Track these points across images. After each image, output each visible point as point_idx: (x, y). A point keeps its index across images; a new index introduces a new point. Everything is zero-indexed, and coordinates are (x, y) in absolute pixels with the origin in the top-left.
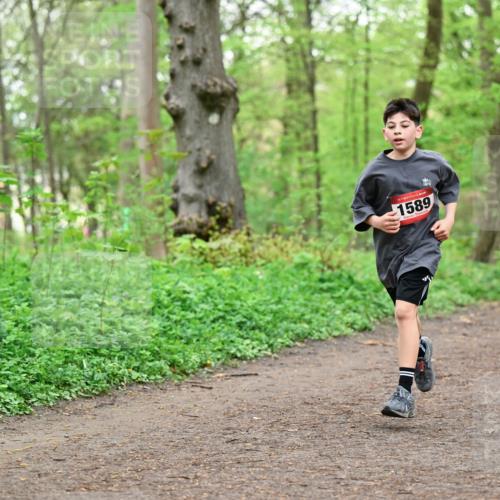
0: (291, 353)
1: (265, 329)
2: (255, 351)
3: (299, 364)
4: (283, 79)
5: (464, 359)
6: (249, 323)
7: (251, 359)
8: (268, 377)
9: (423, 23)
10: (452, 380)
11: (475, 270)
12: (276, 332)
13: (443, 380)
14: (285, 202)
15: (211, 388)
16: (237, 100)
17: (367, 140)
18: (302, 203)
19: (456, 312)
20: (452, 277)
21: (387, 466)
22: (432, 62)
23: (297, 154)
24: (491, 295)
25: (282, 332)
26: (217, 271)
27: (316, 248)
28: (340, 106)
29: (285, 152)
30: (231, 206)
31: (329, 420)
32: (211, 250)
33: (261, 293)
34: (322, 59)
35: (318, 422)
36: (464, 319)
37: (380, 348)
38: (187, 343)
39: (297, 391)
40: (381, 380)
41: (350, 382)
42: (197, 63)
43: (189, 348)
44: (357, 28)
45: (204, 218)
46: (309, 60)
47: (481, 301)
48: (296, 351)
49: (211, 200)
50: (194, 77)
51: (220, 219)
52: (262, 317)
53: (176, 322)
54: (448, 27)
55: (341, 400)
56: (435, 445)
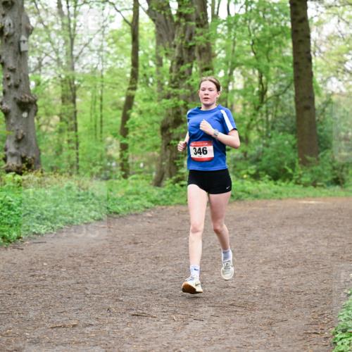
0: (63, 232)
1: (50, 219)
2: (45, 231)
4: (60, 95)
5: (148, 234)
6: (42, 217)
7: (43, 234)
8: (52, 243)
9: (129, 70)
10: (143, 245)
11: (154, 190)
12: (55, 221)
13: (138, 245)
14: (61, 156)
15: (22, 249)
16: (36, 105)
17: (101, 126)
18: (69, 157)
19: (145, 211)
20: (143, 194)
21: (110, 288)
22: (134, 86)
23: (67, 132)
24: (161, 203)
25: (58, 221)
26: (26, 191)
27: (76, 180)
28: (88, 109)
29: (61, 131)
30: (33, 158)
31: (82, 265)
32: (23, 180)
33: (48, 202)
34: (79, 86)
35: (76, 265)
36: (149, 215)
37: (107, 229)
38: (11, 226)
39: (66, 250)
40: (108, 245)
41: (92, 246)
42: (17, 87)
43: (12, 229)
44: (97, 71)
45: (20, 164)
46: (73, 86)
47: (156, 206)
48: (65, 230)
49: (23, 155)
50: (15, 94)
51: (28, 165)
52: (48, 213)
53: (5, 216)
54: (142, 71)
55: (87, 255)
56: (134, 277)
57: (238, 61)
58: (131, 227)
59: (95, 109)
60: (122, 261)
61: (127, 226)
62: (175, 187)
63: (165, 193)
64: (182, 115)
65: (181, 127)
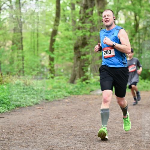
0: (15, 111)
1: (7, 104)
2: (4, 110)
3: (17, 114)
5: (66, 112)
6: (2, 102)
7: (2, 113)
8: (8, 118)
10: (63, 119)
11: (70, 86)
12: (10, 105)
13: (60, 119)
14: (13, 65)
17: (38, 46)
18: (18, 66)
19: (64, 99)
20: (63, 88)
21: (44, 145)
23: (16, 51)
24: (75, 93)
28: (29, 36)
31: (26, 131)
33: (5, 93)
35: (22, 131)
36: (67, 101)
37: (41, 109)
39: (16, 122)
40: (42, 119)
41: (32, 120)
47: (72, 95)
48: (16, 110)
52: (6, 100)
54: (62, 13)
55: (29, 125)
56: (58, 138)
57: (122, 6)
58: (56, 108)
59: (33, 36)
60: (51, 129)
61: (54, 108)
62: (83, 84)
63: (77, 87)
64: (87, 40)
65: (86, 47)
